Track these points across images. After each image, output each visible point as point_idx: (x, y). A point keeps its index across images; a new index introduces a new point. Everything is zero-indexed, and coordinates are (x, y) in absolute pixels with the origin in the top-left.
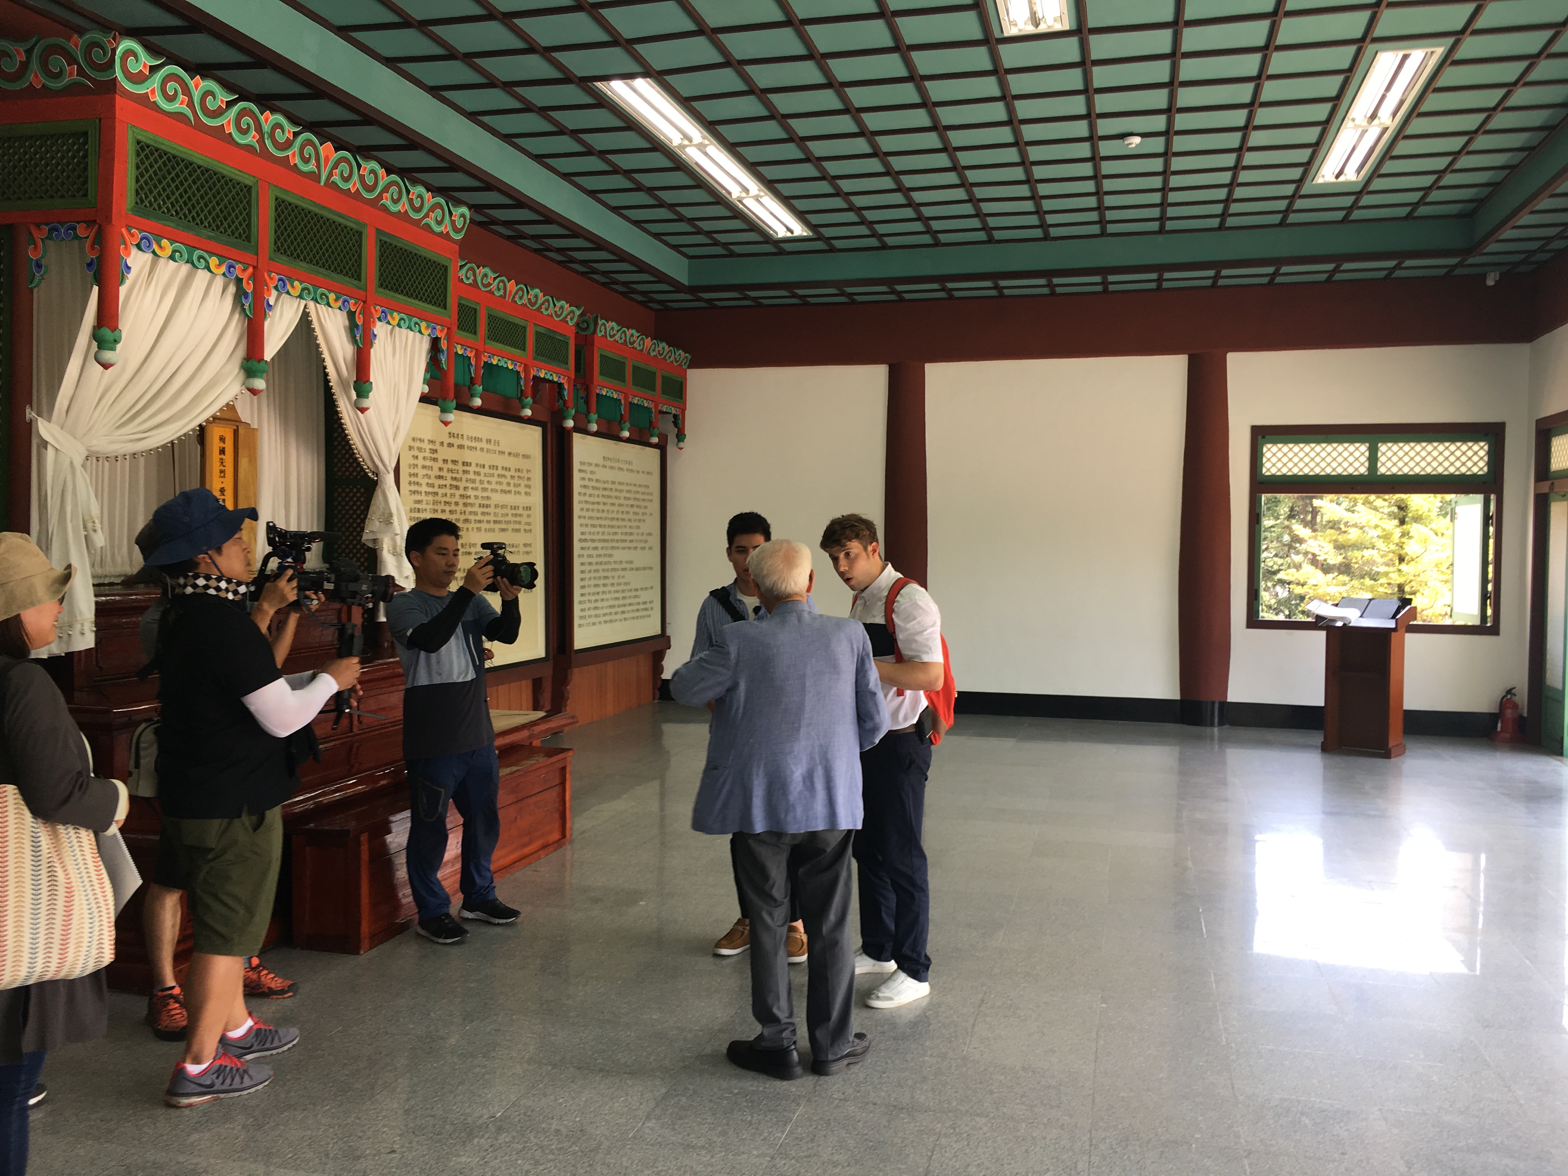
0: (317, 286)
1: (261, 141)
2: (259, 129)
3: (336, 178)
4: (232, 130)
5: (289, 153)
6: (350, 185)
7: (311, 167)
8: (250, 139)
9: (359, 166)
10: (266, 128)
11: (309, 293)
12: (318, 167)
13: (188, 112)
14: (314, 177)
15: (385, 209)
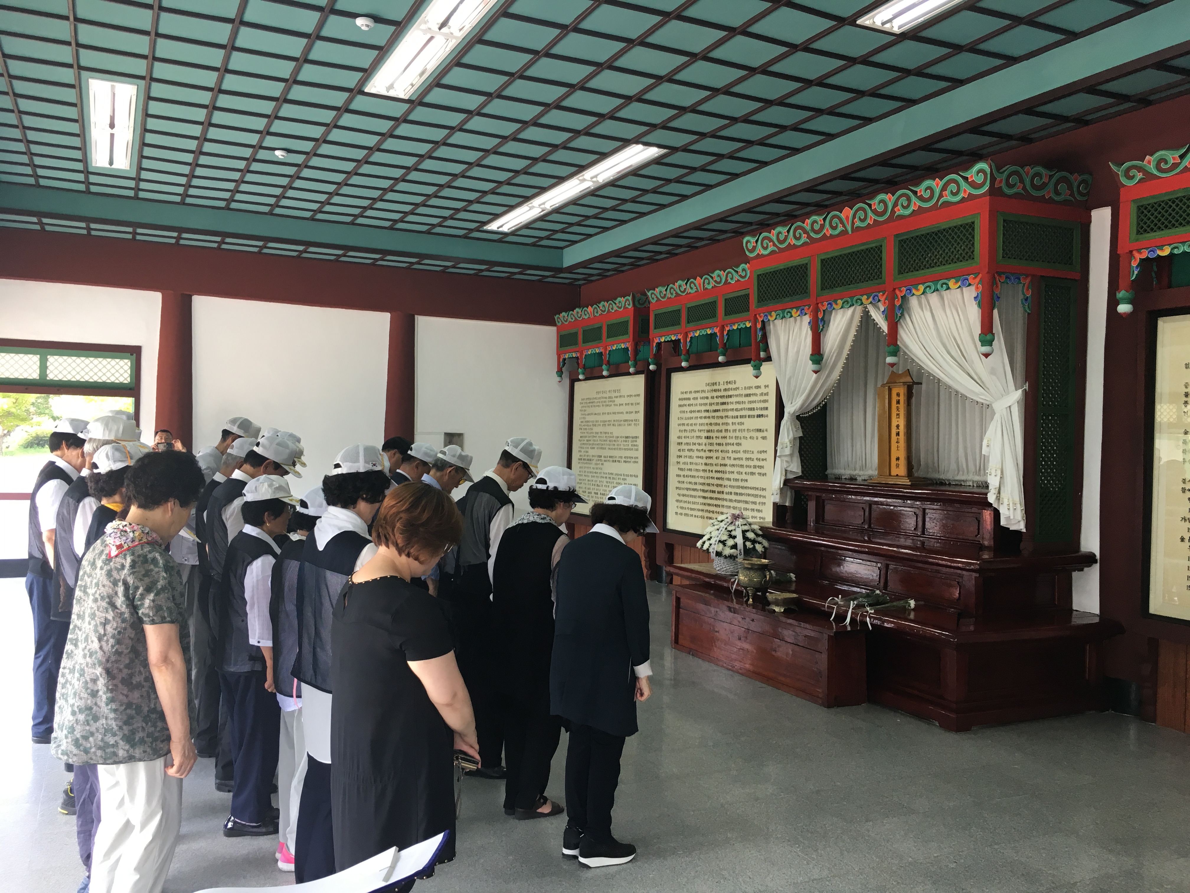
0: (852, 297)
1: (809, 237)
2: (805, 232)
3: (858, 224)
4: (794, 242)
5: (825, 231)
6: (868, 221)
7: (840, 228)
8: (804, 239)
9: (870, 206)
10: (808, 228)
11: (848, 303)
12: (844, 226)
13: (775, 249)
14: (844, 232)
15: (901, 217)
